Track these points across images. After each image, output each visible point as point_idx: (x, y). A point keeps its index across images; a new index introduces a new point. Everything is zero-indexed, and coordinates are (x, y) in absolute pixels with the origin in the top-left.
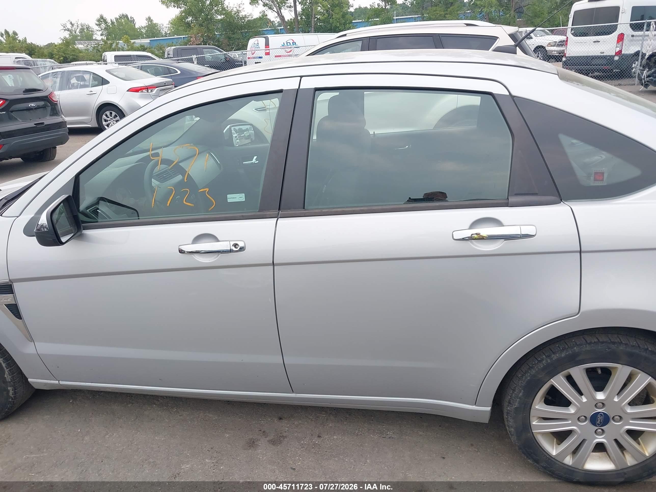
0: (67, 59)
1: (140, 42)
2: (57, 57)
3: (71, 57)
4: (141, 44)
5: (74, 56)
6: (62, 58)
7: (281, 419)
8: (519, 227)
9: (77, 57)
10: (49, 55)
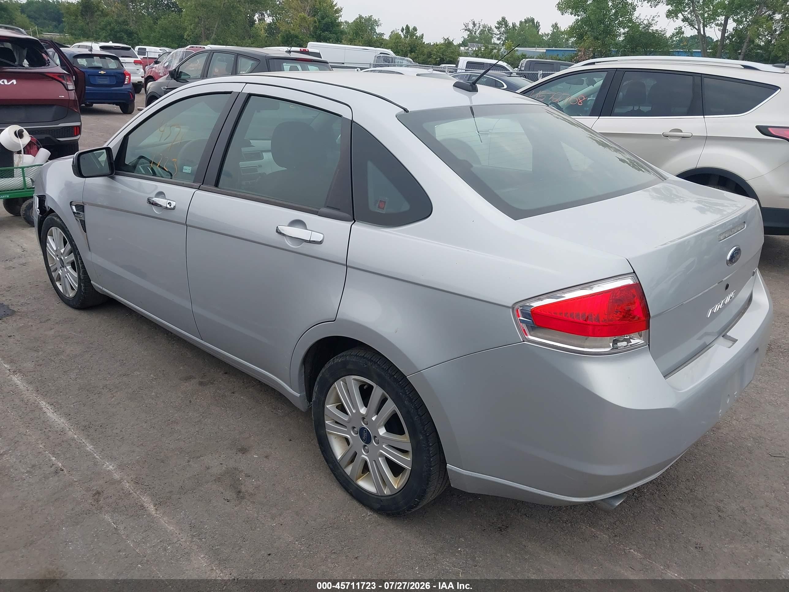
0: (444, 60)
1: (535, 50)
2: (435, 57)
3: (448, 59)
4: (522, 53)
5: (451, 58)
6: (439, 59)
7: (226, 373)
8: (311, 232)
9: (454, 59)
10: (427, 54)
